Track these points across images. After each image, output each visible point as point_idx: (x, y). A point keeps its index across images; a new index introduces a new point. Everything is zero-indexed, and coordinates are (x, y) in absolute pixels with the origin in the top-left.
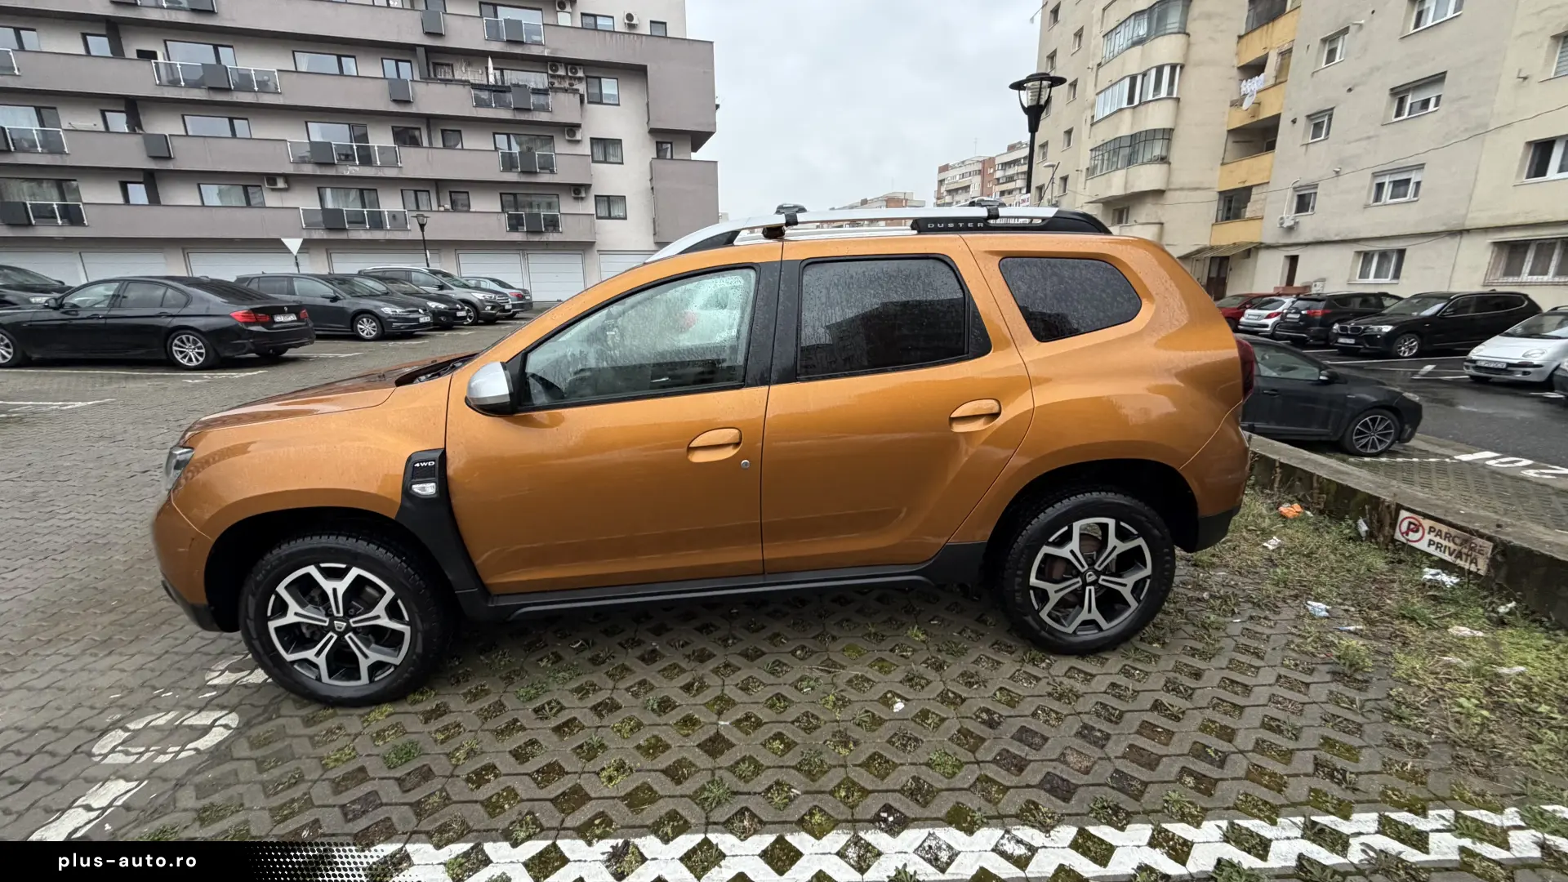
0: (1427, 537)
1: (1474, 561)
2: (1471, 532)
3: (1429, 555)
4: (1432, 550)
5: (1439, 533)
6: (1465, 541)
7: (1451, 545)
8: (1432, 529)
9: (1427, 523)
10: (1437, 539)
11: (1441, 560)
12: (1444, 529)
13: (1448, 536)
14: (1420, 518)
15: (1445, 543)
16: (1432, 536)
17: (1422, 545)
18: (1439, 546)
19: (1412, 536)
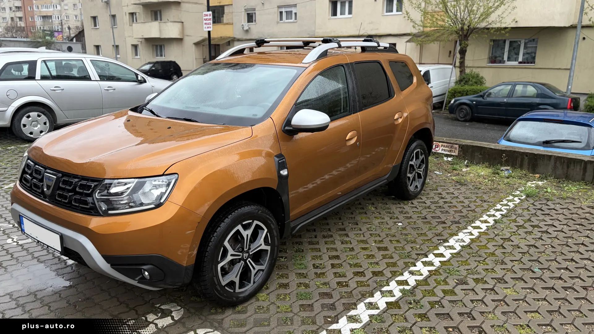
0: (441, 148)
1: (455, 152)
2: (453, 144)
3: (443, 154)
4: (443, 152)
5: (444, 146)
6: (451, 147)
7: (448, 149)
8: (442, 146)
9: (440, 144)
10: (444, 148)
11: (447, 154)
12: (446, 144)
13: (447, 147)
14: (438, 143)
15: (446, 149)
16: (442, 148)
17: (440, 151)
18: (445, 150)
19: (437, 149)
